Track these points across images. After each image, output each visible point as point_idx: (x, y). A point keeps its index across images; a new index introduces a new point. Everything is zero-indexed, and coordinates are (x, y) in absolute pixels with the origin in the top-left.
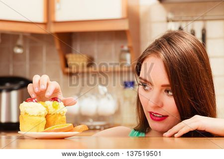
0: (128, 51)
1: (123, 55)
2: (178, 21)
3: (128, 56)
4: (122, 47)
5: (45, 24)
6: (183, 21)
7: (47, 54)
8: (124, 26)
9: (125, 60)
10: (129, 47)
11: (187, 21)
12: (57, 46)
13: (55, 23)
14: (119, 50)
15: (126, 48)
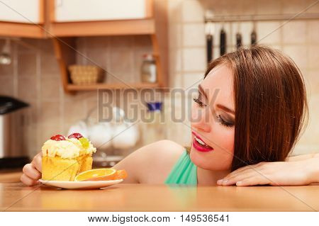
0: (154, 62)
1: (146, 68)
2: (218, 22)
3: (153, 69)
4: (145, 56)
5: (41, 25)
6: (226, 22)
7: (43, 65)
8: (148, 28)
9: (149, 74)
10: (154, 56)
11: (231, 22)
12: (58, 55)
13: (56, 24)
14: (140, 60)
15: (150, 58)
